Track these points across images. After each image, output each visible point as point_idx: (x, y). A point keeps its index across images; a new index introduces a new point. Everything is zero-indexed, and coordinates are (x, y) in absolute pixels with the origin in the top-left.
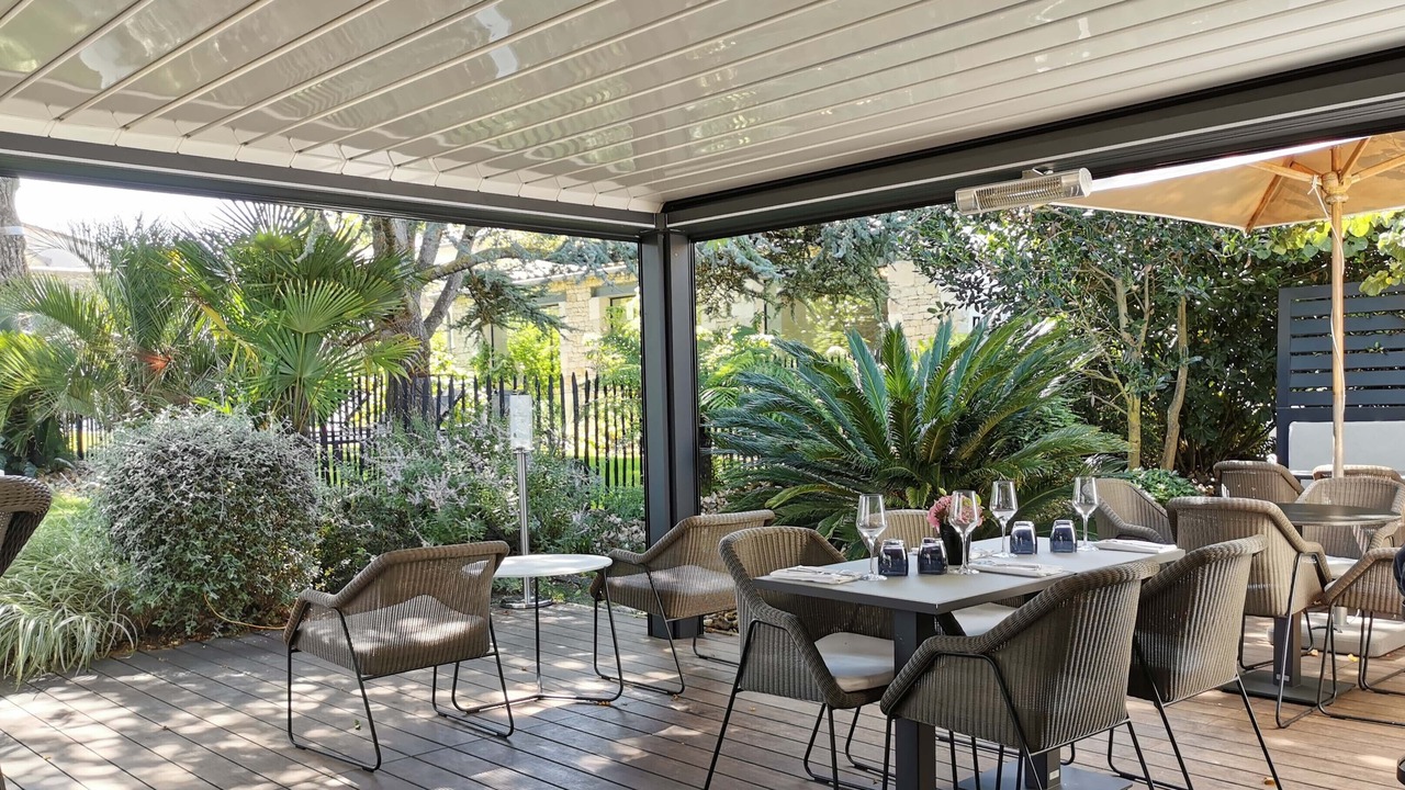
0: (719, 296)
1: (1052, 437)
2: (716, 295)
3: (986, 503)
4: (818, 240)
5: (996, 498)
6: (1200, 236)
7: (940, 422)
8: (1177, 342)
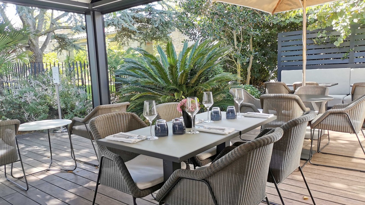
0: (125, 40)
1: (218, 76)
2: (124, 40)
3: (201, 101)
4: (150, 22)
5: (205, 97)
6: (257, 17)
7: (184, 71)
8: (250, 49)
